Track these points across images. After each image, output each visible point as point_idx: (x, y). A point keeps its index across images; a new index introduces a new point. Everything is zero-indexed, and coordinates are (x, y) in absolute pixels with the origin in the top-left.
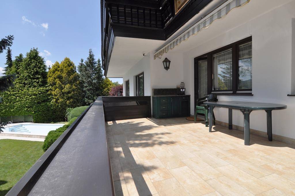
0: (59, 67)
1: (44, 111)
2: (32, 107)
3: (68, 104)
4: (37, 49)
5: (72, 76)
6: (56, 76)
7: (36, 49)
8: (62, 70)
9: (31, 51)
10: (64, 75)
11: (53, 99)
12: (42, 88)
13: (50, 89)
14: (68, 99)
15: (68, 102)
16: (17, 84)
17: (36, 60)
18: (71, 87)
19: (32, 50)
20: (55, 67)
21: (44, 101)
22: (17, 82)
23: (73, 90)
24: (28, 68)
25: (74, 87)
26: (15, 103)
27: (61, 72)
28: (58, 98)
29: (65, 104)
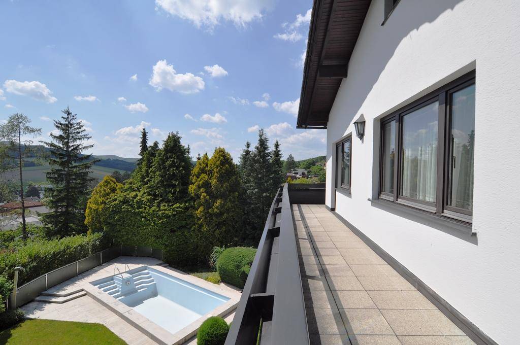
0: (207, 165)
1: (179, 245)
2: (162, 238)
3: (217, 236)
4: (177, 132)
5: (226, 183)
6: (201, 182)
7: (175, 133)
8: (211, 172)
9: (169, 137)
10: (214, 182)
11: (194, 224)
12: (178, 205)
13: (192, 207)
14: (219, 225)
15: (217, 231)
16: (145, 195)
17: (175, 153)
18: (224, 204)
19: (171, 135)
20: (202, 167)
21: (180, 228)
22: (145, 193)
23: (228, 211)
24: (162, 167)
25: (229, 204)
26: (140, 227)
27: (209, 174)
28: (202, 223)
29: (212, 235)
